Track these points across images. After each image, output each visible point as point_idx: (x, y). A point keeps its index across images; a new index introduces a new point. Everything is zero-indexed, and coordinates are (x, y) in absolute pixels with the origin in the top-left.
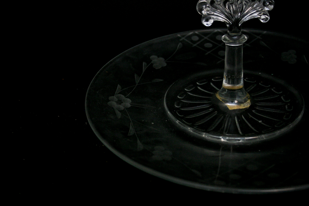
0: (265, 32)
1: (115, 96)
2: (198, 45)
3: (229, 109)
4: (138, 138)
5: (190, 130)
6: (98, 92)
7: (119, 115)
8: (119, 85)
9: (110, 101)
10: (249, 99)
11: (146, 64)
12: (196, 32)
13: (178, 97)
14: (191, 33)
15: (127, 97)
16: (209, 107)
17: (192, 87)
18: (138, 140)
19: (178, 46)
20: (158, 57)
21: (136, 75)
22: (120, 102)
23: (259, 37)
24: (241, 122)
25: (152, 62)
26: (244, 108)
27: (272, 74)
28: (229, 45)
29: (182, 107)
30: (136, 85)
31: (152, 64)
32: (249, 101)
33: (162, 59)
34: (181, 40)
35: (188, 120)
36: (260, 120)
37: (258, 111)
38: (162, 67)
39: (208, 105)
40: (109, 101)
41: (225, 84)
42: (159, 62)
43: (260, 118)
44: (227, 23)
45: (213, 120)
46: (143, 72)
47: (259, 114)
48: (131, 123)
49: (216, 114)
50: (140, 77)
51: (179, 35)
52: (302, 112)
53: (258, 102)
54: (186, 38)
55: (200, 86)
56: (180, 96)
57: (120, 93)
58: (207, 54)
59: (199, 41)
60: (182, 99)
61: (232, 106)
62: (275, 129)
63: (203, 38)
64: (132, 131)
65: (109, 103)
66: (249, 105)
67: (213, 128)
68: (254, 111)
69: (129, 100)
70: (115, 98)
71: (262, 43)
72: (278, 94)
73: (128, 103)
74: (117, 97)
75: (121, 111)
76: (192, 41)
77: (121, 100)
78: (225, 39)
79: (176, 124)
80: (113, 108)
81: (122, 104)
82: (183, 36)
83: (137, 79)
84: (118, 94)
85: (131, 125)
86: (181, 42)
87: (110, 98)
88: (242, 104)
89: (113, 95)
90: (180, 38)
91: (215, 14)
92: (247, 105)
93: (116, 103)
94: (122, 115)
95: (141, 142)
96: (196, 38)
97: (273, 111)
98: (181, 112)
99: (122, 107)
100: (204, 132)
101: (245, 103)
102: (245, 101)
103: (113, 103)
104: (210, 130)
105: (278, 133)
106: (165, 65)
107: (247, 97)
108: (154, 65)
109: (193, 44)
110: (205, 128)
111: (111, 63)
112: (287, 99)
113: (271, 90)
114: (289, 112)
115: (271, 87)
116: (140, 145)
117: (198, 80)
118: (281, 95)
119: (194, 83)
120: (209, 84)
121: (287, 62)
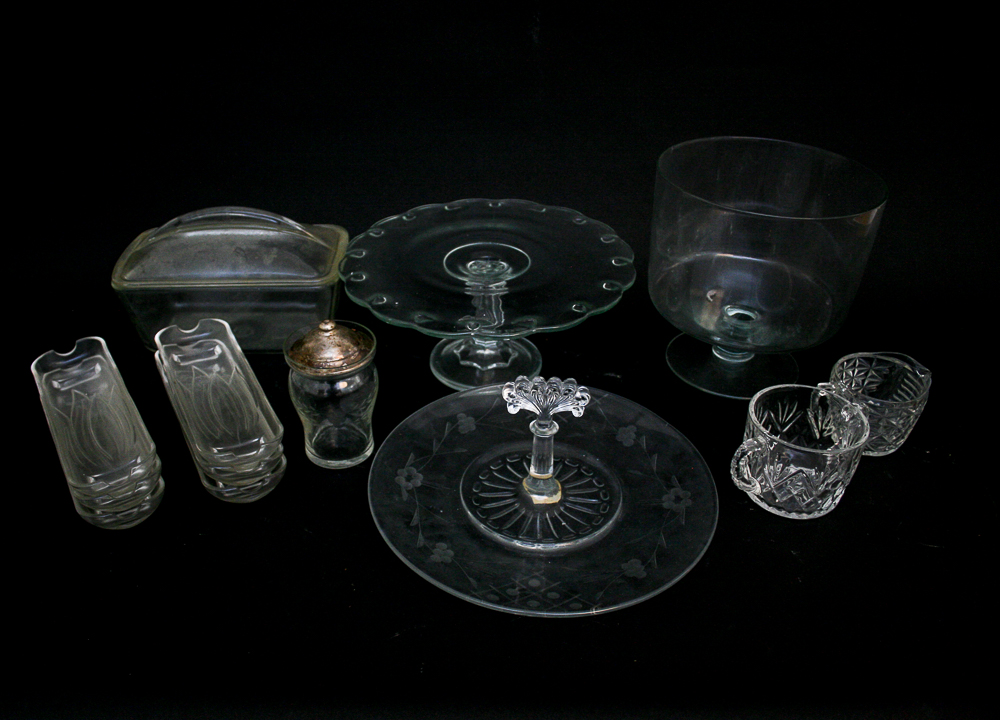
1: (405, 469)
3: (534, 503)
4: (420, 529)
5: (482, 526)
7: (405, 496)
8: (412, 454)
9: (399, 475)
10: (560, 490)
11: (450, 425)
13: (480, 476)
15: (419, 472)
16: (513, 495)
17: (501, 464)
18: (420, 534)
19: (495, 402)
20: (468, 416)
21: (435, 441)
22: (410, 478)
23: (597, 401)
24: (544, 522)
25: (458, 423)
26: (552, 502)
27: (599, 458)
29: (481, 492)
30: (433, 456)
31: (458, 426)
32: (560, 493)
33: (472, 420)
35: (483, 512)
36: (564, 521)
37: (566, 508)
38: (470, 431)
39: (510, 492)
40: (397, 475)
41: (532, 471)
42: (466, 423)
43: (565, 518)
45: (511, 515)
46: (445, 437)
47: (566, 512)
48: (416, 509)
49: (516, 507)
50: (440, 443)
53: (569, 495)
55: (510, 464)
56: (482, 476)
57: (411, 466)
60: (484, 480)
61: (539, 498)
62: (579, 536)
64: (415, 520)
65: (397, 478)
66: (559, 499)
67: (508, 526)
68: (562, 508)
69: (421, 476)
70: (405, 471)
71: (600, 410)
73: (419, 480)
74: (408, 471)
75: (408, 491)
77: (412, 475)
79: (468, 515)
80: (400, 486)
81: (411, 481)
83: (436, 447)
85: (416, 511)
87: (399, 471)
88: (551, 498)
89: (403, 468)
92: (557, 498)
93: (404, 479)
94: (409, 496)
97: (584, 510)
98: (477, 499)
99: (410, 485)
101: (555, 496)
102: (555, 492)
103: (401, 480)
104: (503, 529)
105: (581, 541)
106: (474, 428)
107: (558, 488)
108: (461, 427)
110: (499, 525)
112: (606, 497)
113: (591, 481)
114: (602, 515)
115: (593, 477)
116: (421, 540)
117: (509, 455)
118: (601, 489)
119: (503, 458)
120: (521, 462)
121: (621, 443)
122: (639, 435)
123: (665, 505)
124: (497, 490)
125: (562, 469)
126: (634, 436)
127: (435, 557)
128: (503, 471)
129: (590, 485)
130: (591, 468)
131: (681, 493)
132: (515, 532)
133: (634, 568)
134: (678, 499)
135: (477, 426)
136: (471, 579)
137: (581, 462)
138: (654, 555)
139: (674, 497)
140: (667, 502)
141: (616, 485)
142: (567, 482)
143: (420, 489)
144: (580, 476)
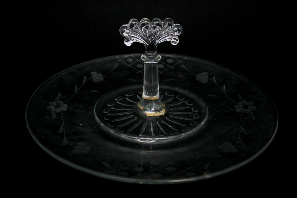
0: (186, 58)
1: (55, 102)
2: (131, 65)
3: (147, 116)
4: (65, 135)
5: (112, 131)
6: (40, 98)
7: (54, 116)
8: (60, 93)
9: (50, 105)
10: (164, 108)
11: (86, 78)
12: (132, 55)
13: (108, 105)
14: (127, 56)
15: (65, 103)
16: (132, 113)
17: (121, 98)
19: (116, 66)
20: (98, 73)
21: (76, 86)
22: (58, 106)
23: (181, 62)
24: (155, 127)
25: (92, 77)
26: (159, 115)
27: (187, 90)
28: (146, 62)
29: (109, 113)
30: (75, 94)
31: (92, 78)
32: (164, 110)
33: (101, 75)
34: (119, 61)
35: (112, 124)
36: (170, 125)
37: (170, 118)
38: (99, 81)
39: (130, 112)
40: (48, 105)
42: (97, 77)
43: (170, 123)
44: (145, 45)
45: (133, 124)
46: (83, 84)
47: (170, 120)
48: (62, 124)
49: (135, 119)
50: (79, 88)
51: (117, 57)
52: (205, 120)
53: (172, 111)
54: (122, 60)
55: (128, 97)
56: (109, 105)
57: (59, 100)
58: (138, 73)
59: (133, 62)
60: (111, 107)
61: (150, 113)
62: (181, 132)
63: (137, 60)
64: (62, 129)
65: (48, 107)
66: (164, 113)
67: (131, 130)
68: (167, 118)
69: (66, 106)
70: (54, 103)
71: (183, 66)
72: (189, 106)
73: (64, 107)
75: (56, 114)
76: (127, 62)
77: (59, 105)
78: (143, 58)
79: (101, 126)
80: (51, 111)
81: (59, 108)
82: (120, 58)
83: (77, 90)
84: (58, 100)
85: (62, 125)
86: (118, 62)
87: (50, 103)
88: (158, 112)
89: (53, 101)
90: (118, 59)
91: (135, 36)
92: (162, 113)
93: (54, 107)
94: (57, 116)
95: (66, 138)
96: (130, 60)
98: (107, 117)
99: (58, 110)
100: (123, 133)
101: (160, 112)
102: (161, 110)
103: (52, 107)
104: (128, 132)
105: (183, 135)
106: (102, 79)
107: (163, 107)
109: (127, 64)
110: (124, 130)
111: (57, 76)
112: (196, 110)
113: (184, 103)
114: (196, 120)
115: (185, 100)
116: (65, 141)
117: (127, 92)
118: (192, 106)
119: (123, 95)
120: (135, 96)
121: (200, 81)
122: (210, 76)
123: (238, 110)
124: (121, 111)
125: (163, 97)
126: (208, 77)
127: (76, 151)
128: (124, 101)
129: (184, 105)
130: (182, 96)
131: (246, 103)
132: (136, 133)
133: (228, 147)
134: (245, 107)
135: (104, 78)
136: (105, 163)
137: (176, 93)
138: (239, 138)
139: (242, 106)
140: (239, 108)
141: (202, 103)
142: (169, 103)
143: (65, 113)
144: (176, 101)
